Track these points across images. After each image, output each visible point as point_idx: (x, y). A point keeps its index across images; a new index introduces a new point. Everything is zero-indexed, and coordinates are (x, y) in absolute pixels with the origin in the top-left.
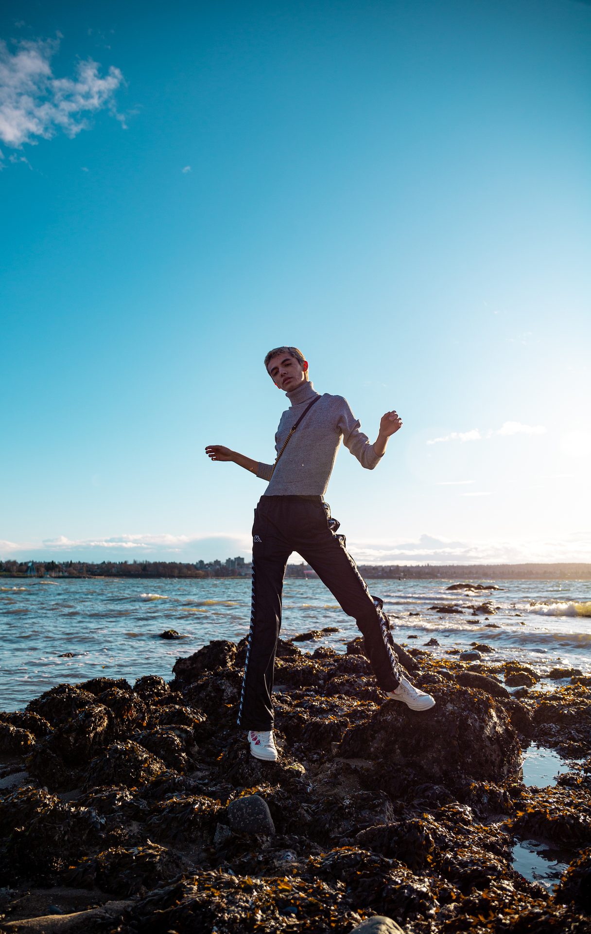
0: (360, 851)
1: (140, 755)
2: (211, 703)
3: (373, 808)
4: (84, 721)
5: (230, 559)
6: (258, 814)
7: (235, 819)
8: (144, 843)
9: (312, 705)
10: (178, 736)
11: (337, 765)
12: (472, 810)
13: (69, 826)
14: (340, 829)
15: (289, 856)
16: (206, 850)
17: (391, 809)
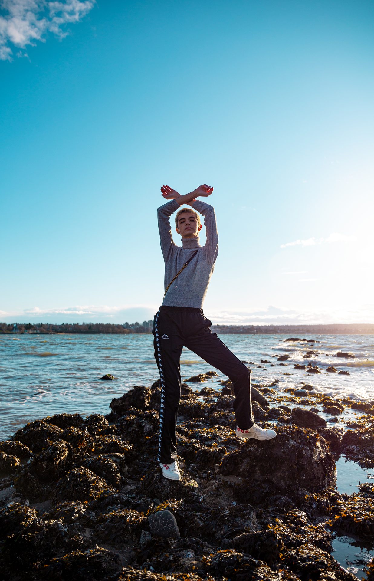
0: (236, 554)
1: (90, 478)
2: (135, 435)
3: (243, 516)
4: (52, 453)
5: (145, 321)
6: (169, 524)
7: (153, 527)
8: (94, 547)
9: (201, 435)
10: (115, 462)
11: (219, 482)
12: (307, 514)
13: (44, 535)
14: (222, 532)
15: (189, 555)
16: (135, 550)
17: (255, 516)
